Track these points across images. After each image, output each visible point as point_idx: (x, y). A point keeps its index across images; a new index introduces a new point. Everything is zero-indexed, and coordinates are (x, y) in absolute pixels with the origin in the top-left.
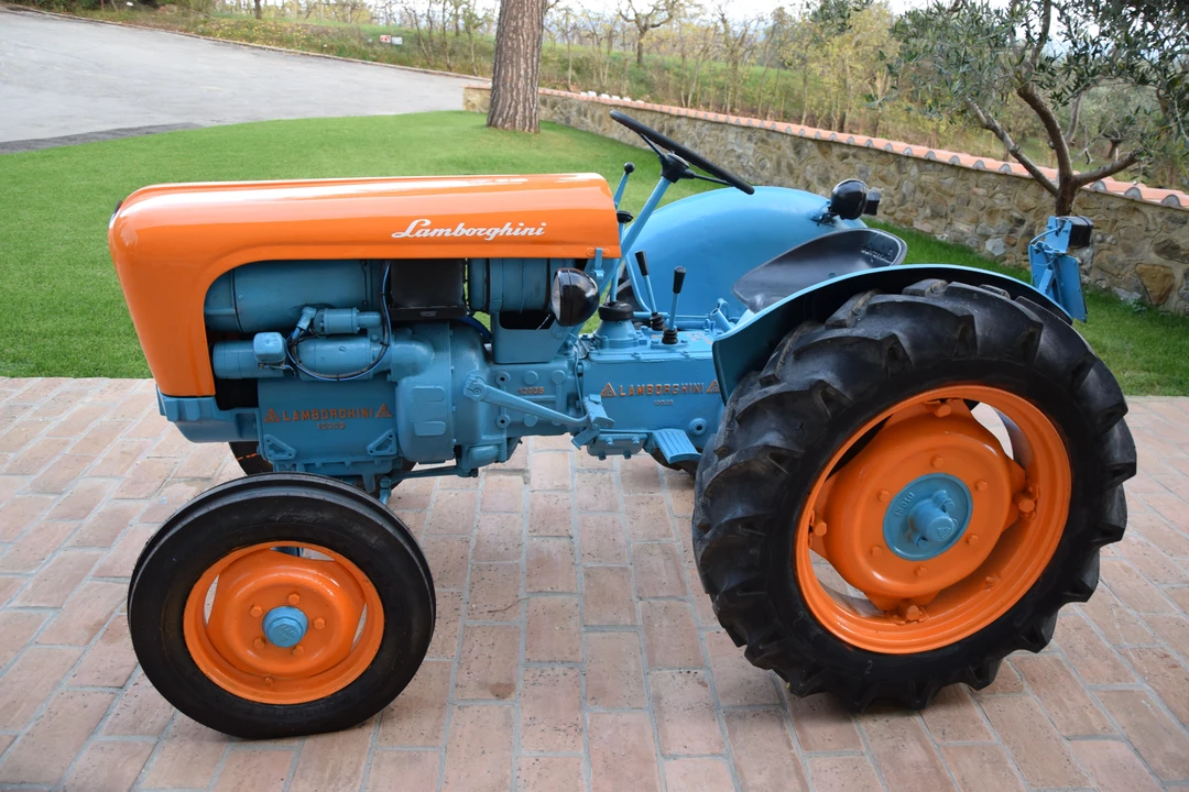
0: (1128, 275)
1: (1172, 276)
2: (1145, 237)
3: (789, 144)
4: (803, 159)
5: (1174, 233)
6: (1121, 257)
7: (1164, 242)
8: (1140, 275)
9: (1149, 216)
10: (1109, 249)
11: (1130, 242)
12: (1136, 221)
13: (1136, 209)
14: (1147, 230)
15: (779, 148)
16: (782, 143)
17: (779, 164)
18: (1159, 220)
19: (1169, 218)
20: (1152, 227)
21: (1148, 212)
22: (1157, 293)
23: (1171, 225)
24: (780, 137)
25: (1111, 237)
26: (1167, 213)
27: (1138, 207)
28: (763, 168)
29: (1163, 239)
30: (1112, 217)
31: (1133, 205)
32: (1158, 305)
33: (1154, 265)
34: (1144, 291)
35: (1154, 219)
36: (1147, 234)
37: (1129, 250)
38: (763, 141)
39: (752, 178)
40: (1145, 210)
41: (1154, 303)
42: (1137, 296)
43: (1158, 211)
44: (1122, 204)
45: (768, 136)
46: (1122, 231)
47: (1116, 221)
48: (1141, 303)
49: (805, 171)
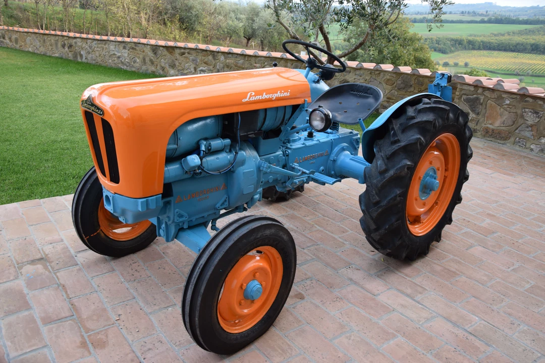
3: (149, 49)
4: (158, 56)
15: (144, 51)
16: (145, 49)
17: (144, 59)
24: (143, 46)
28: (135, 62)
38: (133, 48)
39: (128, 68)
45: (136, 46)
49: (160, 62)
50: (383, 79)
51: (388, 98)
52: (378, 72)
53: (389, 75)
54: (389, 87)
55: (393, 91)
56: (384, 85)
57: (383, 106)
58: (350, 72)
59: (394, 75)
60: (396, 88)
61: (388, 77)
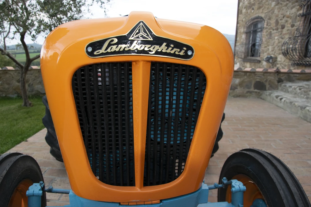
0: (11, 90)
6: (7, 86)
8: (15, 89)
12: (8, 76)
13: (7, 73)
14: (13, 77)
18: (16, 74)
20: (14, 76)
21: (12, 73)
26: (17, 72)
29: (18, 79)
31: (5, 72)
35: (14, 74)
37: (8, 84)
40: (10, 72)
42: (16, 95)
46: (4, 80)
48: (18, 96)
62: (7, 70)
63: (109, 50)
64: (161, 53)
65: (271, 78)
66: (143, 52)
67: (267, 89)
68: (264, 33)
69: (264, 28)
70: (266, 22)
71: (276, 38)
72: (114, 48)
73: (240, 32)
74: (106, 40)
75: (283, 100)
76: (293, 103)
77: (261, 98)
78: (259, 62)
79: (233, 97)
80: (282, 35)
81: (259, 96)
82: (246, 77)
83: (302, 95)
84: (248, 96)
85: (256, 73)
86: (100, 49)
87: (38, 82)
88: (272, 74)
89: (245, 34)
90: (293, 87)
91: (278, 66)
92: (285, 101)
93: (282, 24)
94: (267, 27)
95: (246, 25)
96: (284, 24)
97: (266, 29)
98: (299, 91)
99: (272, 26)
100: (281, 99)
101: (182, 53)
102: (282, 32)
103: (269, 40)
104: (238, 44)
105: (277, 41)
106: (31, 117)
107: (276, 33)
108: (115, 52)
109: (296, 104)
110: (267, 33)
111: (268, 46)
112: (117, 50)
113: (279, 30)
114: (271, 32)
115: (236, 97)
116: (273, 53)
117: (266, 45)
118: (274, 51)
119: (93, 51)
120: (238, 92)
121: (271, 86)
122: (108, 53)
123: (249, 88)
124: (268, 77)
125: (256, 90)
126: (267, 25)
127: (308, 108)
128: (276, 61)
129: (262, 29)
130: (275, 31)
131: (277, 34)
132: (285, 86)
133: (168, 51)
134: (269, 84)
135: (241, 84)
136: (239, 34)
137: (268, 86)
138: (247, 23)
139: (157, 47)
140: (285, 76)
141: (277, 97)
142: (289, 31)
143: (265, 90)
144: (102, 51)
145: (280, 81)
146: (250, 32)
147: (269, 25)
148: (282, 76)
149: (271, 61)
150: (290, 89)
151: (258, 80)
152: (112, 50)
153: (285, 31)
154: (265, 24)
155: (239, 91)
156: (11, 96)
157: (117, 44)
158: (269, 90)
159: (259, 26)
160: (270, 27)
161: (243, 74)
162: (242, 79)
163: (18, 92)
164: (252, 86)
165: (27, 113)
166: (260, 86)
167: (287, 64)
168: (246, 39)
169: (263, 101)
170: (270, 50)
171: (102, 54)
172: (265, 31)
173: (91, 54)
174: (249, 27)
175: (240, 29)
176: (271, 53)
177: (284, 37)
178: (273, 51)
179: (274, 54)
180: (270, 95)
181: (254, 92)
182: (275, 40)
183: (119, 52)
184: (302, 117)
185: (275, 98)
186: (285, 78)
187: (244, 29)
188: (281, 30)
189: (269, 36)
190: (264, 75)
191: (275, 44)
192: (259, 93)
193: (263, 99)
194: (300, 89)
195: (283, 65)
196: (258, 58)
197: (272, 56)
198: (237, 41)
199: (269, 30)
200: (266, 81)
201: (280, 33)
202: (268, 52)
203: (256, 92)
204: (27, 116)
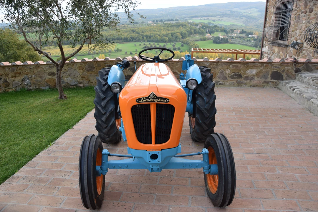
0: (43, 83)
1: (55, 80)
2: (44, 73)
5: (52, 70)
6: (39, 79)
7: (50, 73)
8: (46, 82)
9: (44, 67)
10: (34, 79)
11: (40, 75)
12: (40, 70)
13: (39, 67)
14: (44, 71)
18: (47, 68)
19: (49, 67)
21: (43, 67)
22: (53, 85)
23: (51, 68)
25: (34, 75)
26: (48, 66)
27: (39, 66)
30: (32, 70)
31: (38, 66)
32: (54, 88)
33: (50, 79)
34: (49, 85)
35: (45, 68)
36: (44, 72)
37: (41, 77)
40: (41, 66)
41: (53, 87)
42: (48, 87)
43: (45, 66)
44: (34, 66)
46: (37, 73)
47: (34, 71)
48: (50, 88)
50: (76, 67)
51: (82, 77)
52: (72, 64)
53: (80, 64)
54: (82, 71)
55: (84, 73)
56: (78, 70)
57: (80, 82)
58: (54, 67)
59: (83, 64)
60: (86, 71)
61: (79, 66)
62: (39, 64)
63: (143, 101)
64: (159, 101)
65: (289, 68)
66: (153, 101)
67: (284, 79)
68: (293, 16)
69: (293, 10)
70: (295, 3)
71: (304, 22)
72: (145, 100)
73: (270, 12)
74: (142, 98)
75: (295, 91)
76: (302, 95)
77: (278, 88)
78: (287, 46)
79: (250, 87)
80: (309, 19)
81: (276, 86)
82: (262, 68)
83: (314, 86)
84: (264, 86)
85: (273, 64)
86: (141, 100)
87: (68, 74)
88: (289, 64)
89: (275, 15)
90: (307, 78)
91: (304, 52)
92: (296, 92)
93: (310, 7)
94: (296, 8)
95: (276, 5)
96: (312, 7)
97: (295, 12)
98: (312, 82)
99: (301, 9)
100: (294, 90)
101: (165, 101)
102: (309, 15)
103: (297, 24)
104: (267, 25)
105: (304, 26)
106: (68, 109)
107: (304, 16)
108: (145, 102)
109: (304, 95)
110: (296, 16)
111: (296, 30)
112: (146, 101)
113: (307, 14)
114: (299, 15)
115: (253, 87)
116: (300, 37)
117: (294, 29)
118: (302, 35)
119: (138, 101)
120: (254, 82)
121: (288, 76)
122: (143, 102)
123: (266, 79)
124: (285, 67)
125: (273, 80)
126: (296, 7)
127: (312, 100)
128: (302, 47)
129: (291, 10)
130: (303, 14)
131: (305, 18)
132: (301, 76)
133: (161, 101)
134: (286, 74)
135: (257, 75)
136: (268, 14)
137: (285, 76)
138: (277, 3)
139: (158, 100)
140: (303, 66)
141: (291, 87)
142: (316, 16)
143: (282, 80)
144: (141, 101)
145: (298, 71)
146: (280, 13)
147: (298, 7)
148: (300, 66)
149: (297, 47)
150: (305, 80)
151: (275, 70)
152: (144, 101)
153: (312, 15)
154: (295, 5)
155: (256, 81)
156: (43, 88)
157: (146, 99)
158: (286, 79)
159: (289, 7)
160: (299, 9)
161: (260, 65)
162: (259, 70)
163: (49, 84)
164: (269, 76)
165: (65, 105)
166: (277, 76)
167: (312, 51)
168: (276, 20)
169: (279, 91)
170: (297, 35)
171: (141, 102)
172: (294, 13)
173: (138, 102)
174: (279, 7)
175: (270, 9)
176: (298, 38)
177: (312, 21)
178: (300, 35)
179: (301, 40)
180: (285, 85)
181: (271, 82)
182: (303, 24)
183: (146, 102)
184: (308, 108)
185: (289, 89)
186: (303, 67)
187: (274, 9)
188: (309, 13)
189: (297, 19)
190: (281, 65)
191: (303, 29)
192: (276, 82)
193: (280, 89)
194: (313, 80)
195: (308, 52)
196: (286, 43)
197: (299, 41)
198: (266, 22)
199: (298, 12)
200: (283, 71)
201: (308, 17)
202: (295, 37)
203: (273, 82)
204: (65, 108)
